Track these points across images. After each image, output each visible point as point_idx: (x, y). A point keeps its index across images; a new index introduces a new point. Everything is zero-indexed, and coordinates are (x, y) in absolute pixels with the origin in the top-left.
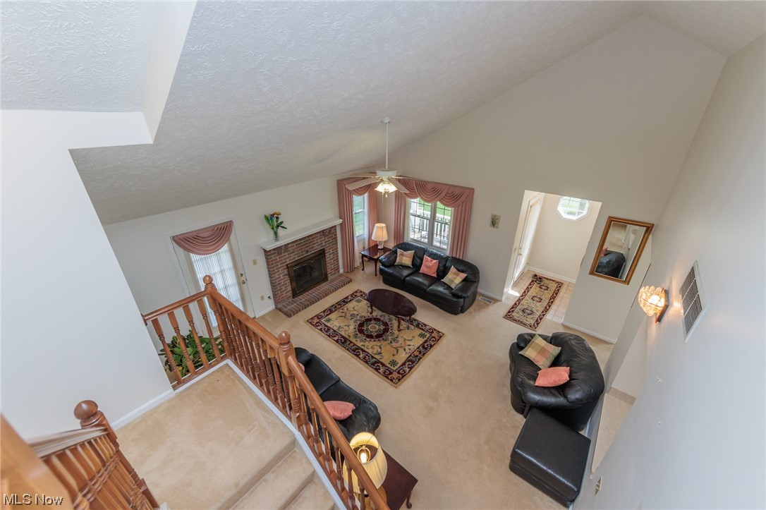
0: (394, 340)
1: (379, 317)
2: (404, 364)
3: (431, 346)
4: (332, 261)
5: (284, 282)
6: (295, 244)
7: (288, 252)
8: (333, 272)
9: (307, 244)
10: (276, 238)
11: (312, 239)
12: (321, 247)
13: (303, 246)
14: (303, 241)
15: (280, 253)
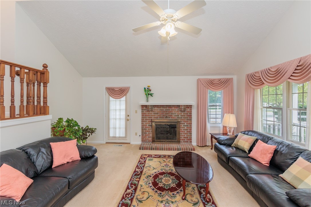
0: (167, 202)
4: (186, 131)
5: (148, 129)
6: (159, 109)
7: (154, 112)
8: (186, 140)
9: (167, 112)
10: (147, 101)
11: (171, 110)
12: (177, 118)
13: (164, 112)
14: (165, 109)
15: (148, 111)
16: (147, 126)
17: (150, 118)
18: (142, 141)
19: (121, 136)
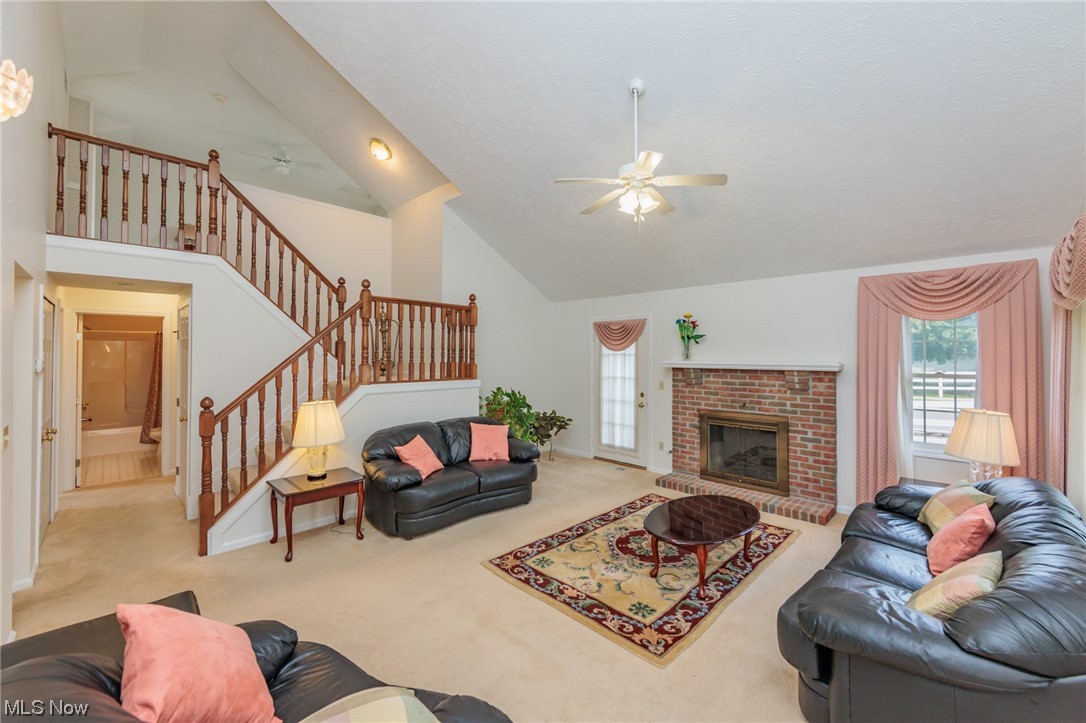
4: (811, 459)
5: (690, 437)
6: (720, 380)
7: (705, 388)
8: (810, 489)
9: (745, 390)
10: (687, 357)
11: (759, 385)
12: (780, 411)
13: (737, 390)
14: (738, 381)
15: (689, 385)
16: (688, 427)
17: (694, 404)
18: (673, 466)
19: (626, 445)
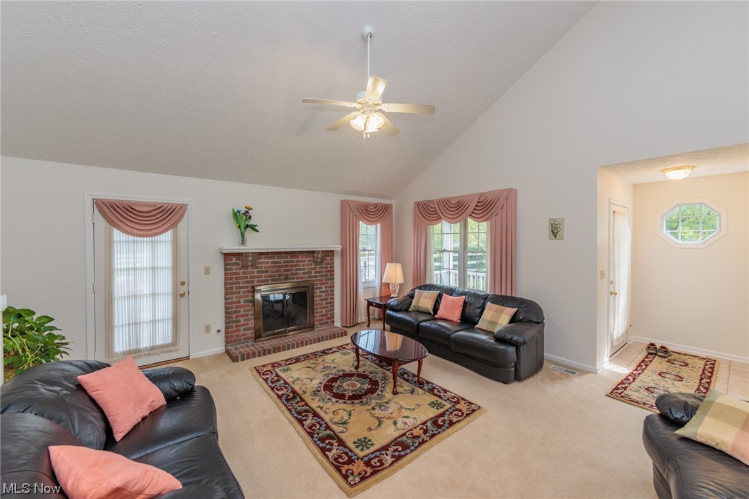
0: (381, 406)
1: (367, 373)
2: (386, 448)
3: (451, 424)
4: (324, 302)
5: (244, 311)
6: (270, 261)
7: (258, 268)
8: (324, 321)
9: (287, 266)
10: (243, 242)
11: (296, 262)
12: (309, 277)
13: (282, 266)
14: (282, 260)
15: (245, 267)
16: (242, 303)
17: (247, 282)
18: (226, 342)
